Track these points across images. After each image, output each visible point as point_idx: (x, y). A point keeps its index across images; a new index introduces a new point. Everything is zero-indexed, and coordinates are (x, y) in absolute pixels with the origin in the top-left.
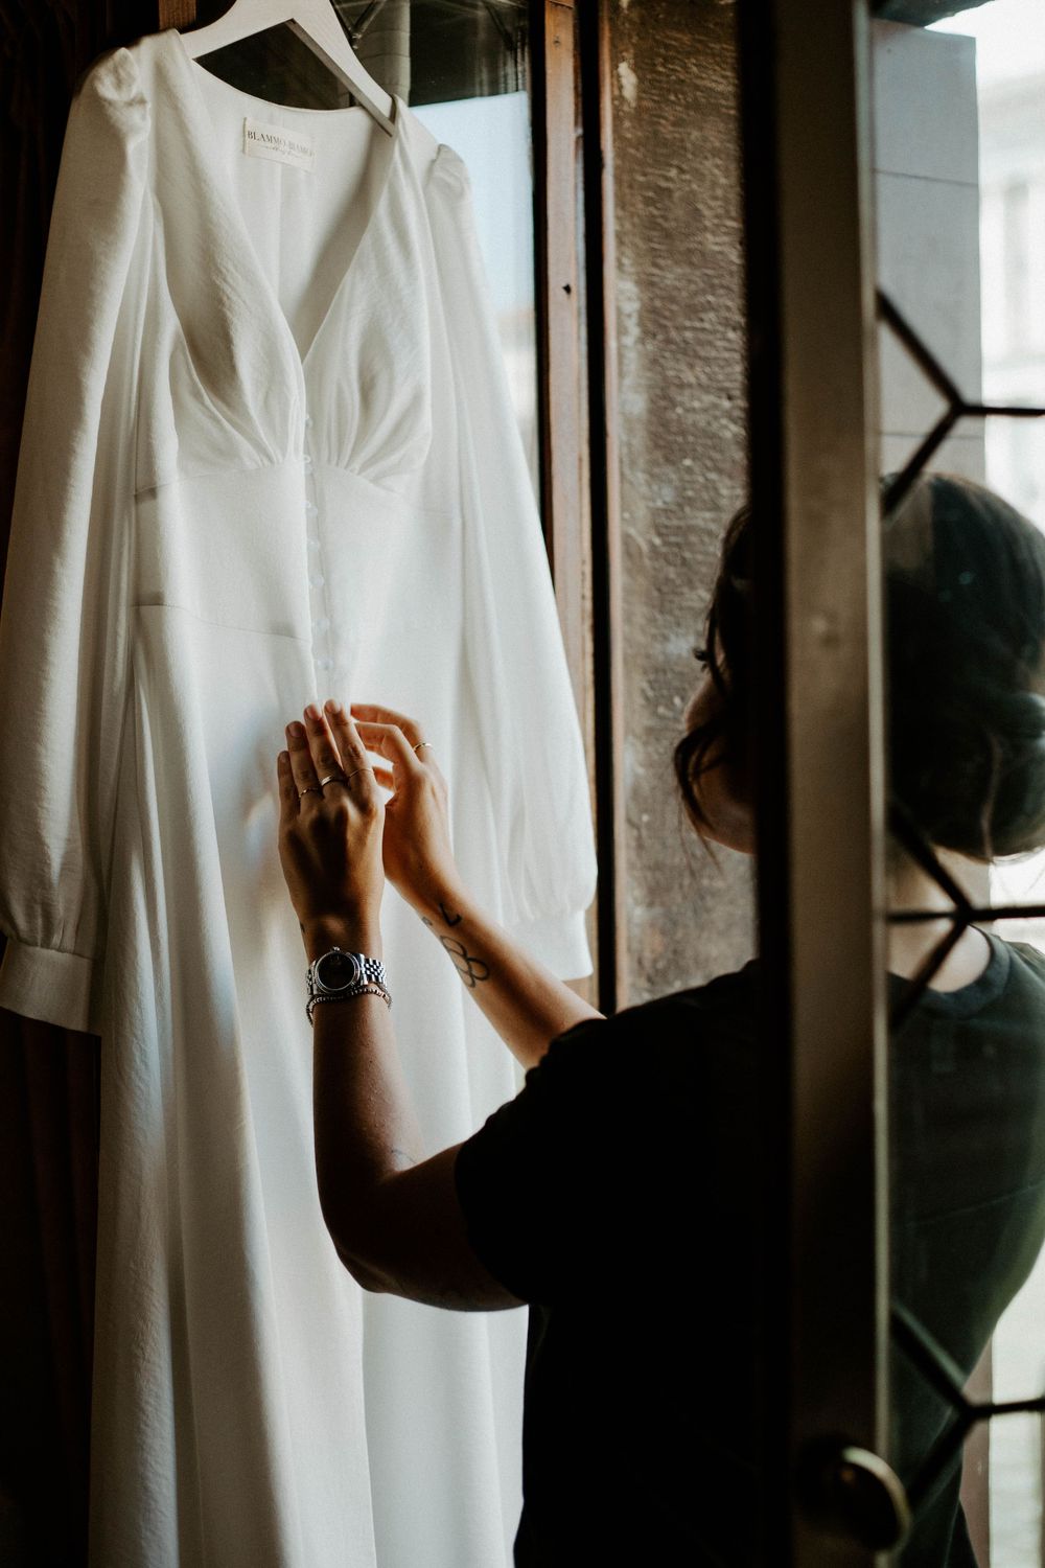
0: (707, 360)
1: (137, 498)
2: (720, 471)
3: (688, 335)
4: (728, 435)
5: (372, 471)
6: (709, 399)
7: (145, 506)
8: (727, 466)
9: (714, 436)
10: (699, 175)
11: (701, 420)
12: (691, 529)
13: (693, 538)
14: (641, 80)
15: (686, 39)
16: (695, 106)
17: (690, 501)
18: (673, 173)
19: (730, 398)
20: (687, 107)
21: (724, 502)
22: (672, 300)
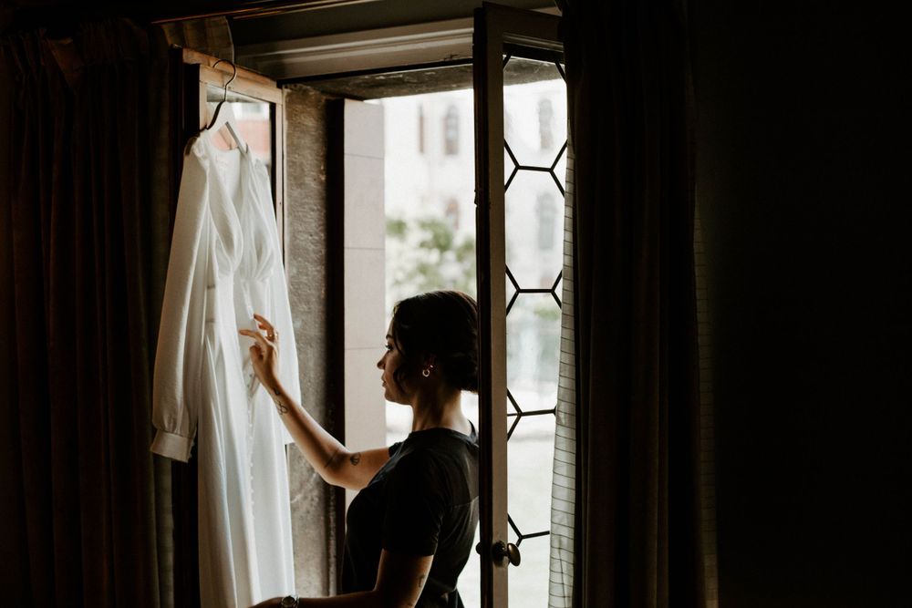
0: (305, 222)
1: (209, 288)
2: (308, 262)
3: (300, 214)
4: (310, 249)
5: (261, 279)
6: (306, 236)
7: (212, 290)
8: (310, 260)
9: (307, 249)
10: (304, 156)
11: (304, 243)
12: (301, 282)
13: (301, 286)
14: (289, 123)
15: (300, 106)
16: (302, 132)
17: (301, 273)
18: (297, 156)
19: (311, 236)
20: (301, 132)
21: (309, 273)
22: (296, 201)
